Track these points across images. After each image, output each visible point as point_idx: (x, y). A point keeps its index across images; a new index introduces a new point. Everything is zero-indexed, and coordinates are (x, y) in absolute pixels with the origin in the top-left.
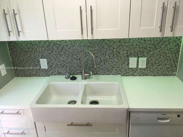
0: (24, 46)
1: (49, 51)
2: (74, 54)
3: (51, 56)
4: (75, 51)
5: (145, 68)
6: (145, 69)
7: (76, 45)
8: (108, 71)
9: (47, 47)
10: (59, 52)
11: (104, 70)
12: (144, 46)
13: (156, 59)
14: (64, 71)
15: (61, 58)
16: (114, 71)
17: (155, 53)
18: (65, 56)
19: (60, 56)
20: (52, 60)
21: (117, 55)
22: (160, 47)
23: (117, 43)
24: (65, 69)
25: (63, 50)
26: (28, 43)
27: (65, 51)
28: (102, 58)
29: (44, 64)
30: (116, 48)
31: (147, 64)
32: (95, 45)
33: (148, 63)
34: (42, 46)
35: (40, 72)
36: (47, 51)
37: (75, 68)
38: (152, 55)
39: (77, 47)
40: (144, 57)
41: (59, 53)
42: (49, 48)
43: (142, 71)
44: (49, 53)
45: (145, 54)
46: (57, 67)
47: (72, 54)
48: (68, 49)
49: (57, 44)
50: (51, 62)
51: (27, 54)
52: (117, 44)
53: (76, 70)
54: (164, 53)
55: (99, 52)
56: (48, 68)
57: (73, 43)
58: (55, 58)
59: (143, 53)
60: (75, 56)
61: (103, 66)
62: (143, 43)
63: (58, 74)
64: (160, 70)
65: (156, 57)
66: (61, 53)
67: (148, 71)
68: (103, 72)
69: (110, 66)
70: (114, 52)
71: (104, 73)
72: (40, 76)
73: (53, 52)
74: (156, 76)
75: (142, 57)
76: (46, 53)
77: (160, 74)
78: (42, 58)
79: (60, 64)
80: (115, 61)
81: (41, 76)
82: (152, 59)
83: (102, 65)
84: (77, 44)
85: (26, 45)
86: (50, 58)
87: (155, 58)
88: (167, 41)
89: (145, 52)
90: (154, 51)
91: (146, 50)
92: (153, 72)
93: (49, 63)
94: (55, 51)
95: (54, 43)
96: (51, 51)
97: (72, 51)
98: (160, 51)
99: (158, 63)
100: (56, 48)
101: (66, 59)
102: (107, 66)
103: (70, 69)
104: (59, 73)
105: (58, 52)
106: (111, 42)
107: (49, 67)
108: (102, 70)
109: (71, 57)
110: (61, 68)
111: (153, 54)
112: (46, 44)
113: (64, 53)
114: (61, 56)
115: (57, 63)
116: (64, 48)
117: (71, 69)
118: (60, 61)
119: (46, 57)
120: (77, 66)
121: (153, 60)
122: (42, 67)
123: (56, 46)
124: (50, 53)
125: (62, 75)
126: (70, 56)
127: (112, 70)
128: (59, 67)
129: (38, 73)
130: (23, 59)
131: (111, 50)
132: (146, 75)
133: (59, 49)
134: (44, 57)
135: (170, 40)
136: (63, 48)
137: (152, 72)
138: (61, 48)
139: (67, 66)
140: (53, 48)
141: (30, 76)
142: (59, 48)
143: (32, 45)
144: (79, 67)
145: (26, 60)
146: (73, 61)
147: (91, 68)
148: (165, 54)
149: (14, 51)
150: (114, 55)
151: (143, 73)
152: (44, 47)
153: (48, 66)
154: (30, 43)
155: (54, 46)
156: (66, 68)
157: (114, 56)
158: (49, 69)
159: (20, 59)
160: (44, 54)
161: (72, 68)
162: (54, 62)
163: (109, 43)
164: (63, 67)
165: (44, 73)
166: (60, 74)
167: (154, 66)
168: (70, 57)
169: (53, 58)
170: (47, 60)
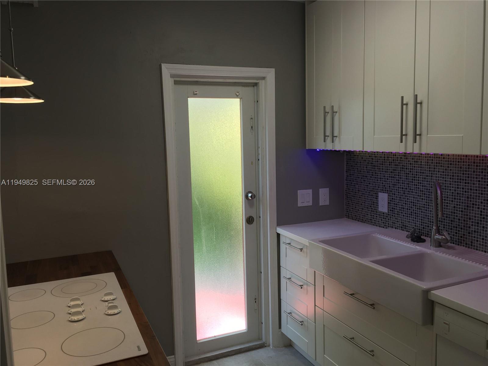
1: (393, 180)
3: (395, 189)
7: (436, 174)
9: (391, 172)
10: (408, 184)
14: (411, 225)
15: (410, 197)
18: (416, 193)
19: (408, 191)
20: (396, 197)
24: (413, 220)
25: (414, 180)
27: (418, 183)
28: (484, 209)
29: (383, 202)
32: (471, 177)
35: (377, 217)
36: (391, 179)
39: (438, 177)
41: (408, 187)
42: (395, 175)
44: (393, 184)
46: (402, 213)
47: (429, 192)
48: (423, 181)
49: (407, 169)
50: (394, 202)
51: (365, 181)
55: (479, 193)
56: (389, 212)
58: (400, 195)
66: (410, 187)
72: (375, 224)
73: (399, 183)
76: (390, 184)
78: (382, 191)
79: (407, 209)
81: (377, 226)
86: (393, 194)
93: (391, 203)
94: (403, 181)
95: (403, 166)
96: (397, 180)
97: (429, 184)
100: (404, 176)
101: (418, 201)
103: (422, 222)
104: (403, 225)
105: (406, 184)
107: (391, 210)
108: (483, 239)
109: (427, 197)
110: (407, 217)
112: (391, 167)
113: (416, 188)
114: (410, 192)
115: (402, 205)
116: (416, 177)
117: (424, 223)
118: (408, 202)
119: (388, 191)
122: (380, 209)
123: (405, 171)
124: (395, 185)
126: (425, 194)
128: (405, 214)
129: (373, 218)
130: (359, 189)
133: (408, 179)
134: (386, 190)
136: (414, 177)
138: (412, 177)
139: (418, 214)
140: (401, 176)
141: (363, 221)
142: (408, 176)
143: (373, 166)
145: (362, 191)
146: (429, 205)
147: (461, 229)
149: (350, 174)
152: (388, 172)
153: (388, 208)
155: (403, 171)
156: (415, 218)
158: (389, 215)
159: (356, 188)
160: (386, 184)
162: (398, 202)
164: (411, 215)
165: (382, 220)
166: (405, 228)
168: (424, 197)
169: (398, 195)
170: (389, 196)
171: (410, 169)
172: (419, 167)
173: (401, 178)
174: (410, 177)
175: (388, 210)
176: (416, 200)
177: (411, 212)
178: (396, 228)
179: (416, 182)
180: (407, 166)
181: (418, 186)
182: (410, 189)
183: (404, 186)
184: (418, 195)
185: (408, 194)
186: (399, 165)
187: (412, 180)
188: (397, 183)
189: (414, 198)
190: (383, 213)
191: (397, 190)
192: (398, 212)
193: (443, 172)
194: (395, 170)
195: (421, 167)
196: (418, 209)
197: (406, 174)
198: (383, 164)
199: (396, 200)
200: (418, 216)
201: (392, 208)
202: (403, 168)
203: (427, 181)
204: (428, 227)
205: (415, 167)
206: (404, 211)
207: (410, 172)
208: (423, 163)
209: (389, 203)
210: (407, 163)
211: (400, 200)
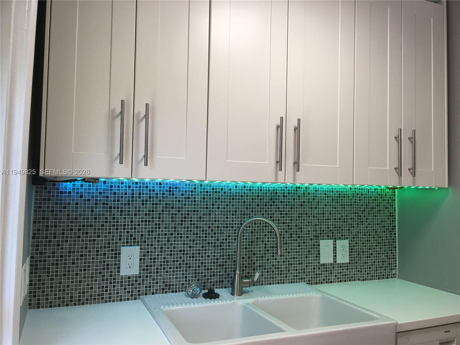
1: (149, 225)
2: (209, 234)
3: (152, 238)
5: (347, 263)
6: (348, 266)
7: (216, 211)
9: (146, 214)
10: (175, 228)
12: (342, 216)
13: (363, 243)
15: (178, 244)
16: (291, 273)
17: (360, 230)
18: (187, 237)
19: (175, 237)
20: (155, 248)
21: (296, 234)
22: (367, 219)
23: (297, 208)
24: (183, 274)
29: (130, 260)
30: (296, 220)
31: (350, 255)
32: (255, 211)
33: (351, 251)
34: (136, 211)
36: (146, 225)
38: (356, 235)
39: (218, 215)
40: (345, 239)
41: (175, 231)
42: (152, 218)
43: (343, 270)
44: (149, 232)
45: (346, 233)
46: (164, 268)
48: (197, 221)
49: (173, 208)
50: (151, 255)
52: (297, 211)
54: (374, 230)
56: (140, 273)
57: (210, 205)
58: (162, 245)
59: (342, 230)
62: (340, 211)
64: (372, 265)
65: (363, 238)
66: (178, 231)
67: (352, 269)
73: (159, 228)
74: (366, 280)
75: (340, 238)
76: (142, 232)
77: (372, 276)
78: (128, 244)
79: (174, 261)
81: (114, 301)
82: (356, 243)
84: (219, 208)
86: (148, 245)
87: (361, 241)
88: (375, 208)
89: (344, 227)
90: (358, 227)
91: (347, 224)
92: (361, 272)
93: (144, 259)
94: (166, 224)
95: (166, 204)
96: (156, 225)
98: (367, 227)
99: (368, 252)
100: (169, 218)
103: (195, 273)
105: (172, 228)
107: (144, 270)
110: (174, 271)
111: (358, 232)
113: (188, 231)
114: (178, 237)
115: (164, 258)
116: (188, 218)
118: (174, 251)
119: (138, 242)
121: (359, 246)
123: (169, 211)
124: (152, 231)
126: (200, 237)
128: (170, 268)
132: (350, 280)
133: (176, 221)
134: (134, 242)
135: (380, 205)
136: (185, 218)
137: (359, 271)
138: (182, 218)
139: (190, 264)
140: (163, 218)
142: (176, 218)
148: (376, 232)
150: (291, 234)
151: (345, 275)
152: (139, 215)
153: (140, 266)
155: (166, 211)
156: (186, 271)
157: (291, 237)
158: (140, 277)
160: (135, 232)
162: (158, 255)
164: (180, 268)
167: (361, 258)
169: (158, 245)
170: (141, 249)
171: (179, 208)
172: (192, 205)
173: (163, 221)
174: (179, 218)
175: (140, 270)
176: (187, 247)
177: (180, 264)
178: (153, 294)
179: (187, 224)
180: (173, 204)
181: (191, 228)
182: (178, 234)
183: (169, 231)
184: (190, 240)
185: (175, 241)
186: (160, 204)
187: (182, 221)
188: (156, 228)
189: (184, 244)
190: (129, 278)
191: (155, 238)
192: (157, 269)
193: (224, 208)
194: (153, 211)
195: (195, 205)
196: (190, 257)
197: (172, 214)
198: (129, 204)
199: (155, 252)
200: (189, 267)
201: (147, 266)
202: (166, 208)
203: (203, 221)
204: (205, 276)
205: (185, 205)
206: (167, 265)
207: (179, 211)
208: (197, 200)
209: (141, 259)
210: (173, 201)
211: (161, 252)
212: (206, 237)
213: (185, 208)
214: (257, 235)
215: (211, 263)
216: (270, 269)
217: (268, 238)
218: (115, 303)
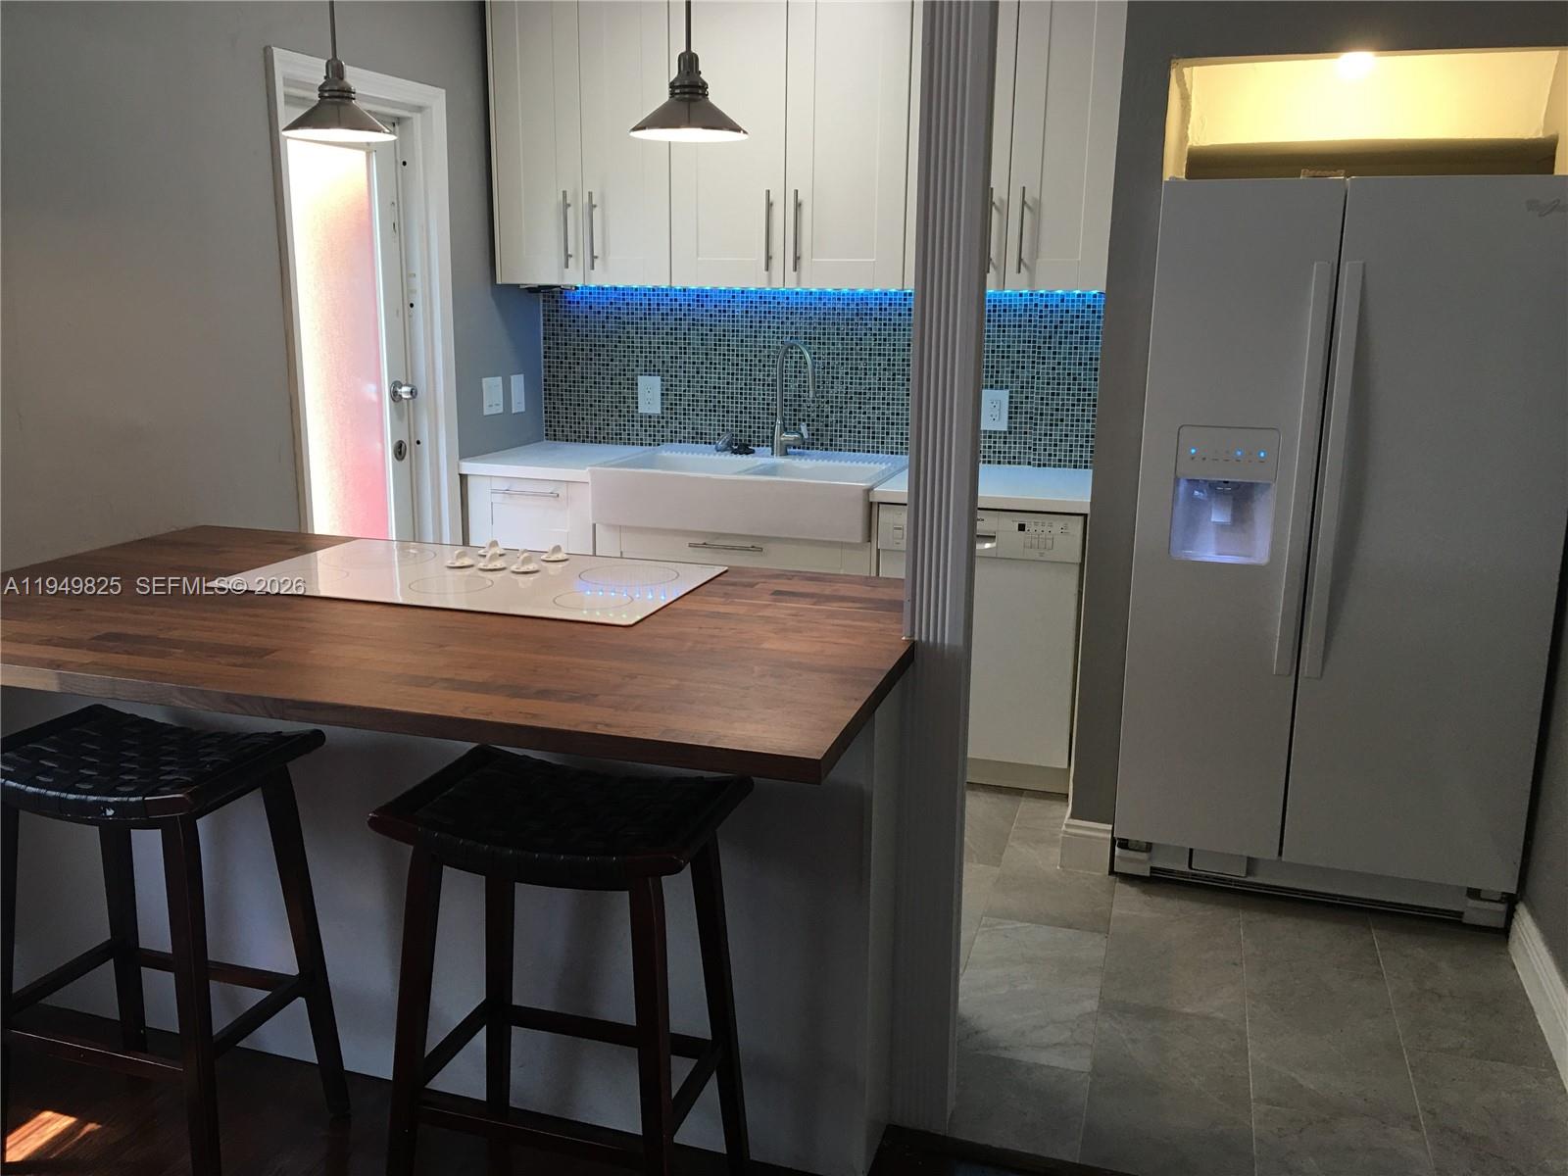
0: (595, 327)
1: (672, 348)
2: (755, 365)
3: (676, 367)
4: (760, 351)
5: (1005, 432)
6: (1005, 437)
7: (765, 332)
8: (873, 438)
9: (667, 334)
10: (707, 354)
11: (859, 432)
12: (998, 347)
13: (1042, 399)
14: (714, 430)
15: (711, 378)
16: (892, 438)
17: (1038, 373)
18: (724, 369)
19: (706, 368)
20: (680, 381)
21: (903, 375)
22: (1055, 353)
23: (904, 330)
24: (719, 421)
25: (720, 345)
26: (607, 318)
27: (729, 350)
28: (851, 383)
29: (649, 394)
30: (904, 350)
31: (1010, 418)
32: (829, 334)
33: (1014, 411)
34: (654, 329)
35: (633, 426)
36: (667, 348)
37: (754, 418)
38: (1028, 383)
39: (769, 337)
40: (1001, 388)
41: (707, 359)
42: (676, 339)
43: (995, 442)
44: (672, 357)
45: (1006, 378)
46: (693, 410)
47: (751, 365)
48: (737, 346)
49: (702, 325)
50: (676, 390)
51: (599, 355)
52: (904, 335)
53: (759, 427)
54: (1069, 374)
55: (842, 359)
56: (662, 413)
57: (756, 322)
58: (689, 377)
59: (998, 372)
60: (760, 371)
61: (855, 417)
62: (994, 336)
63: (694, 440)
64: (1061, 441)
65: (1043, 388)
66: (711, 359)
67: (1015, 443)
68: (855, 442)
69: (878, 418)
70: (894, 365)
71: (859, 446)
72: (629, 442)
73: (685, 353)
74: (1044, 465)
75: (992, 387)
76: (663, 357)
77: (1060, 460)
78: (646, 372)
79: (706, 401)
80: (898, 399)
81: (633, 444)
82: (1027, 398)
83: (851, 413)
84: (769, 327)
85: (603, 322)
86: (672, 376)
87: (1037, 394)
88: (1077, 333)
89: (1003, 367)
90: (1033, 368)
91: (1008, 362)
92: (1035, 450)
93: (667, 395)
94: (694, 349)
95: (694, 320)
96: (680, 348)
97: (751, 351)
98: (1054, 369)
99: (1052, 415)
100: (698, 340)
101: (728, 383)
102: (869, 418)
103: (737, 422)
104: (697, 433)
105: (702, 354)
106: (885, 325)
107: (667, 409)
108: (850, 432)
109: (746, 375)
110: (706, 415)
111: (1033, 377)
112: (667, 324)
113: (724, 360)
114: (710, 368)
115: (693, 396)
116: (724, 341)
117: (741, 422)
118: (706, 387)
119: (659, 371)
120: (763, 409)
121: (1032, 403)
122: (644, 408)
123: (698, 330)
124: (676, 358)
125: (705, 443)
126: (742, 370)
127: (888, 433)
128: (702, 410)
129: (624, 430)
130: (582, 373)
131: (885, 355)
132: (1009, 463)
133: (707, 345)
134: (654, 371)
135: (1088, 327)
136: (720, 340)
137: (1030, 448)
138: (715, 340)
139: (728, 407)
140: (689, 339)
141: (595, 440)
142: (707, 340)
143: (619, 323)
144: (768, 414)
145: (591, 378)
146: (750, 389)
147: (813, 421)
148: (1075, 379)
149: (558, 344)
150: (894, 375)
151: (1000, 452)
152: (658, 334)
153: (662, 404)
154: (616, 318)
155: (694, 329)
156: (723, 416)
157: (894, 380)
158: (663, 418)
159: (574, 372)
160: (654, 358)
161: (745, 417)
162: (685, 391)
163: (880, 330)
164: (715, 411)
165: (646, 431)
166: (701, 439)
167: (1036, 424)
168: (741, 375)
169: (685, 377)
170: (663, 380)
171: (711, 325)
172: (729, 321)
173: (689, 344)
174: (711, 340)
175: (662, 408)
176: (723, 383)
177: (715, 406)
178: (680, 442)
179: (723, 349)
180: (702, 320)
181: (729, 355)
182: (711, 363)
183: (698, 358)
184: (728, 374)
185: (706, 373)
186: (685, 320)
187: (715, 345)
188: (681, 353)
189: (719, 378)
190: (650, 417)
191: (680, 367)
192: (685, 409)
193: (778, 328)
194: (676, 329)
195: (733, 321)
196: (728, 398)
197: (702, 334)
198: (645, 319)
199: (680, 386)
200: (728, 412)
201: (671, 404)
202: (694, 325)
203: (746, 346)
204: (750, 427)
205: (720, 321)
206: (697, 406)
207: (711, 330)
208: (736, 314)
209: (662, 395)
210: (702, 315)
211: (689, 386)
212: (751, 370)
213: (720, 326)
214: (833, 372)
215: (759, 408)
216: (855, 427)
217: (851, 378)
218: (635, 446)
